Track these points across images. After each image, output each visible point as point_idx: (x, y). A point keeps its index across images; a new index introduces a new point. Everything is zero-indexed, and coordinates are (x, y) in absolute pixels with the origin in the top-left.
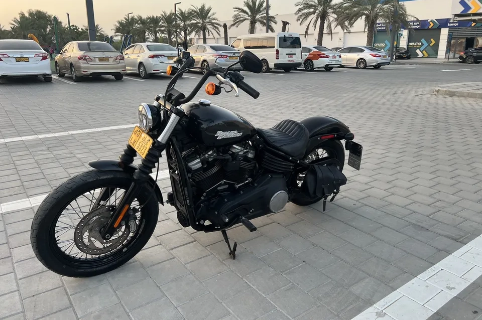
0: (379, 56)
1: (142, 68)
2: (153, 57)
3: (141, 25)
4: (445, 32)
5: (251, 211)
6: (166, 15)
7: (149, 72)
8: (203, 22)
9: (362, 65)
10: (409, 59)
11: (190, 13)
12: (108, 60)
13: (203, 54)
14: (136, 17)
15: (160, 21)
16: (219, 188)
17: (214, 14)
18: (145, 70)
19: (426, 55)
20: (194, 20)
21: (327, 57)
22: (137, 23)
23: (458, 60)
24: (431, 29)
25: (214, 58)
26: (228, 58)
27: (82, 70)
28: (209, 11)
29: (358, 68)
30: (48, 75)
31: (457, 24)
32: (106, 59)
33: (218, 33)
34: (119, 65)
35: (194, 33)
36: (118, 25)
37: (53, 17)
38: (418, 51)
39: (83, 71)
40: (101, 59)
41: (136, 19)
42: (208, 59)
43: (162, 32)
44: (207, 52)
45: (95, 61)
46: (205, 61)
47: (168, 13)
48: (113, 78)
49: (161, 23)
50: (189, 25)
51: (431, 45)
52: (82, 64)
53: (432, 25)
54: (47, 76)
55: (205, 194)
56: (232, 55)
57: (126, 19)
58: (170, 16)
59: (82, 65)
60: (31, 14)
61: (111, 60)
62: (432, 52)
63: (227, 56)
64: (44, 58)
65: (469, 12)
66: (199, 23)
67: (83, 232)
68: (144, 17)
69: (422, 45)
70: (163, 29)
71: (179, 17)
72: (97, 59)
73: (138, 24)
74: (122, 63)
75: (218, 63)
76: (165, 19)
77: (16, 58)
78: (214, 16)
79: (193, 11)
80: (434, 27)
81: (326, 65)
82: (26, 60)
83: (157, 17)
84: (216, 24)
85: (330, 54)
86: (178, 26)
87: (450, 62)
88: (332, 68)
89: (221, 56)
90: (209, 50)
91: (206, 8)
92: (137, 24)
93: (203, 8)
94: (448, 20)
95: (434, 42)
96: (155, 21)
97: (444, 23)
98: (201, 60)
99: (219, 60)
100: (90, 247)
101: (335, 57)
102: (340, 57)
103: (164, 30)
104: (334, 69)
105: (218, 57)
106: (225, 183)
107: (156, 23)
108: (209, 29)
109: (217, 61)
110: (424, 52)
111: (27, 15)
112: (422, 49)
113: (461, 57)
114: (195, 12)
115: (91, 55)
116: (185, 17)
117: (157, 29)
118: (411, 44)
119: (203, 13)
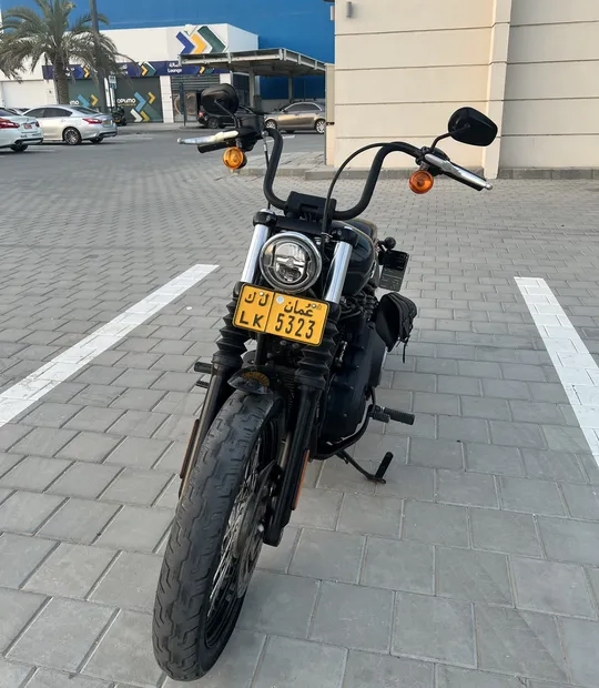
0: (100, 122)
4: (165, 82)
9: (74, 139)
10: (125, 125)
19: (147, 118)
21: (16, 126)
23: (198, 124)
24: (145, 77)
29: (67, 144)
31: (180, 70)
38: (133, 112)
51: (151, 102)
53: (146, 70)
62: (154, 113)
65: (193, 53)
69: (138, 102)
80: (150, 74)
81: (18, 142)
85: (21, 120)
87: (188, 128)
88: (26, 146)
94: (166, 64)
95: (153, 98)
97: (162, 68)
101: (30, 127)
102: (38, 125)
104: (30, 148)
110: (142, 113)
112: (139, 108)
113: (201, 120)
118: (121, 101)
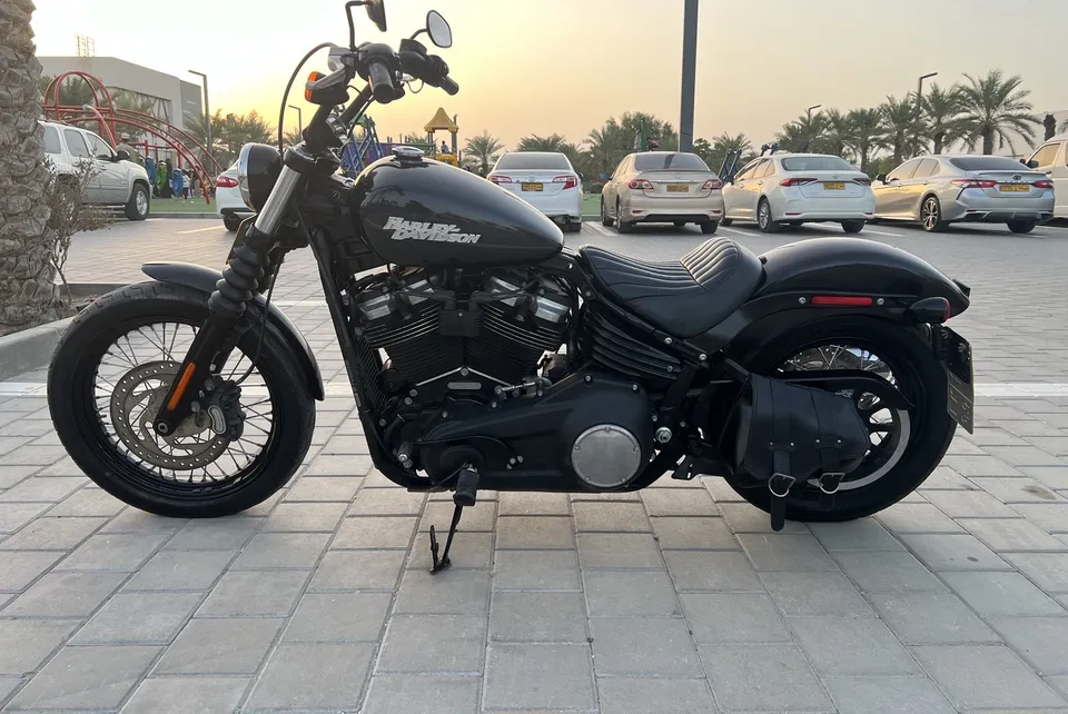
1: (764, 210)
2: (789, 183)
3: (835, 132)
5: (513, 461)
6: (893, 106)
7: (776, 217)
8: (988, 117)
11: (954, 96)
12: (686, 189)
13: (930, 179)
14: (825, 114)
15: (878, 121)
16: (452, 386)
17: (1022, 94)
18: (769, 213)
20: (964, 111)
22: (825, 126)
25: (955, 187)
26: (997, 187)
27: (632, 209)
28: (1009, 86)
30: (573, 217)
32: (683, 187)
33: (1027, 139)
34: (709, 199)
35: (961, 141)
36: (784, 133)
37: (663, 125)
39: (634, 212)
40: (672, 188)
41: (825, 119)
42: (939, 193)
43: (882, 144)
44: (941, 173)
45: (659, 191)
46: (931, 195)
47: (899, 101)
48: (698, 228)
49: (879, 125)
50: (949, 125)
52: (635, 197)
54: (572, 221)
55: (414, 392)
56: (1010, 179)
57: (802, 119)
58: (905, 107)
59: (634, 199)
60: (626, 121)
61: (692, 189)
63: (994, 183)
64: (570, 185)
66: (976, 118)
67: (128, 406)
68: (844, 113)
70: (883, 136)
71: (926, 107)
72: (665, 187)
73: (830, 130)
74: (715, 195)
75: (965, 201)
76: (891, 113)
77: (523, 183)
78: (1022, 100)
79: (962, 89)
82: (539, 187)
83: (871, 110)
84: (1025, 117)
86: (919, 129)
89: (976, 184)
90: (947, 170)
91: (1003, 81)
92: (825, 130)
93: (992, 82)
96: (865, 120)
98: (923, 194)
99: (971, 194)
100: (147, 445)
103: (886, 140)
105: (966, 184)
106: (471, 377)
107: (867, 124)
108: (1006, 131)
109: (964, 194)
111: (619, 123)
114: (970, 92)
115: (653, 178)
116: (940, 104)
117: (870, 138)
119: (992, 94)
